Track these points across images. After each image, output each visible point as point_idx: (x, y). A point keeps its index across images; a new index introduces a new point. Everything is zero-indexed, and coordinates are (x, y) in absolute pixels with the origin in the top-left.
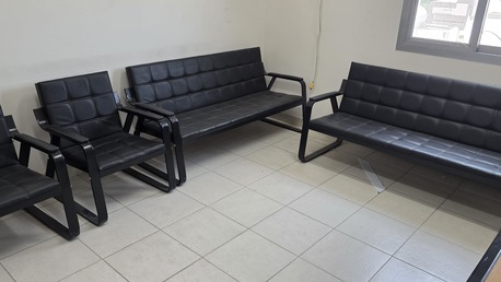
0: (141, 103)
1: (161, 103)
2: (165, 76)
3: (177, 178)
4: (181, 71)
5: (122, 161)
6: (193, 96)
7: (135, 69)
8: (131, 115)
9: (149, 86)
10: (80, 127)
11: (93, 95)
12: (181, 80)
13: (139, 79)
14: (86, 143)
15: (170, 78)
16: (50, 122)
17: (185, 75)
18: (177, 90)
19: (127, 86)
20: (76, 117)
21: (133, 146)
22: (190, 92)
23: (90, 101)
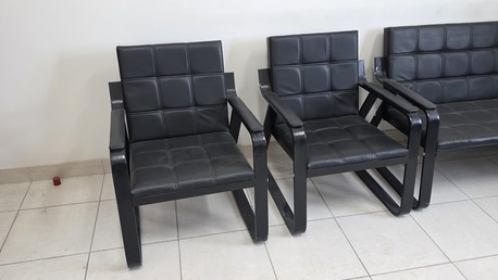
0: (391, 81)
1: (421, 84)
2: (439, 46)
3: (416, 196)
4: (465, 41)
5: (340, 161)
6: (472, 80)
7: (396, 33)
8: (373, 95)
9: (411, 57)
10: (305, 101)
11: (331, 61)
12: (462, 54)
13: (398, 47)
14: (299, 127)
15: (445, 50)
16: (272, 88)
17: (471, 48)
18: (451, 69)
19: (380, 54)
20: (304, 87)
21: (362, 141)
22: (470, 74)
23: (326, 68)
